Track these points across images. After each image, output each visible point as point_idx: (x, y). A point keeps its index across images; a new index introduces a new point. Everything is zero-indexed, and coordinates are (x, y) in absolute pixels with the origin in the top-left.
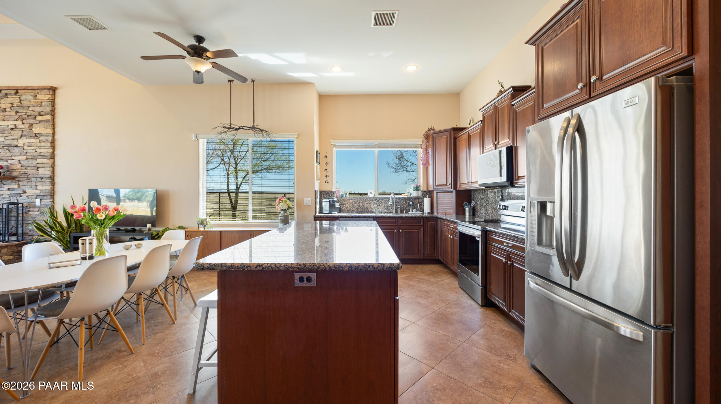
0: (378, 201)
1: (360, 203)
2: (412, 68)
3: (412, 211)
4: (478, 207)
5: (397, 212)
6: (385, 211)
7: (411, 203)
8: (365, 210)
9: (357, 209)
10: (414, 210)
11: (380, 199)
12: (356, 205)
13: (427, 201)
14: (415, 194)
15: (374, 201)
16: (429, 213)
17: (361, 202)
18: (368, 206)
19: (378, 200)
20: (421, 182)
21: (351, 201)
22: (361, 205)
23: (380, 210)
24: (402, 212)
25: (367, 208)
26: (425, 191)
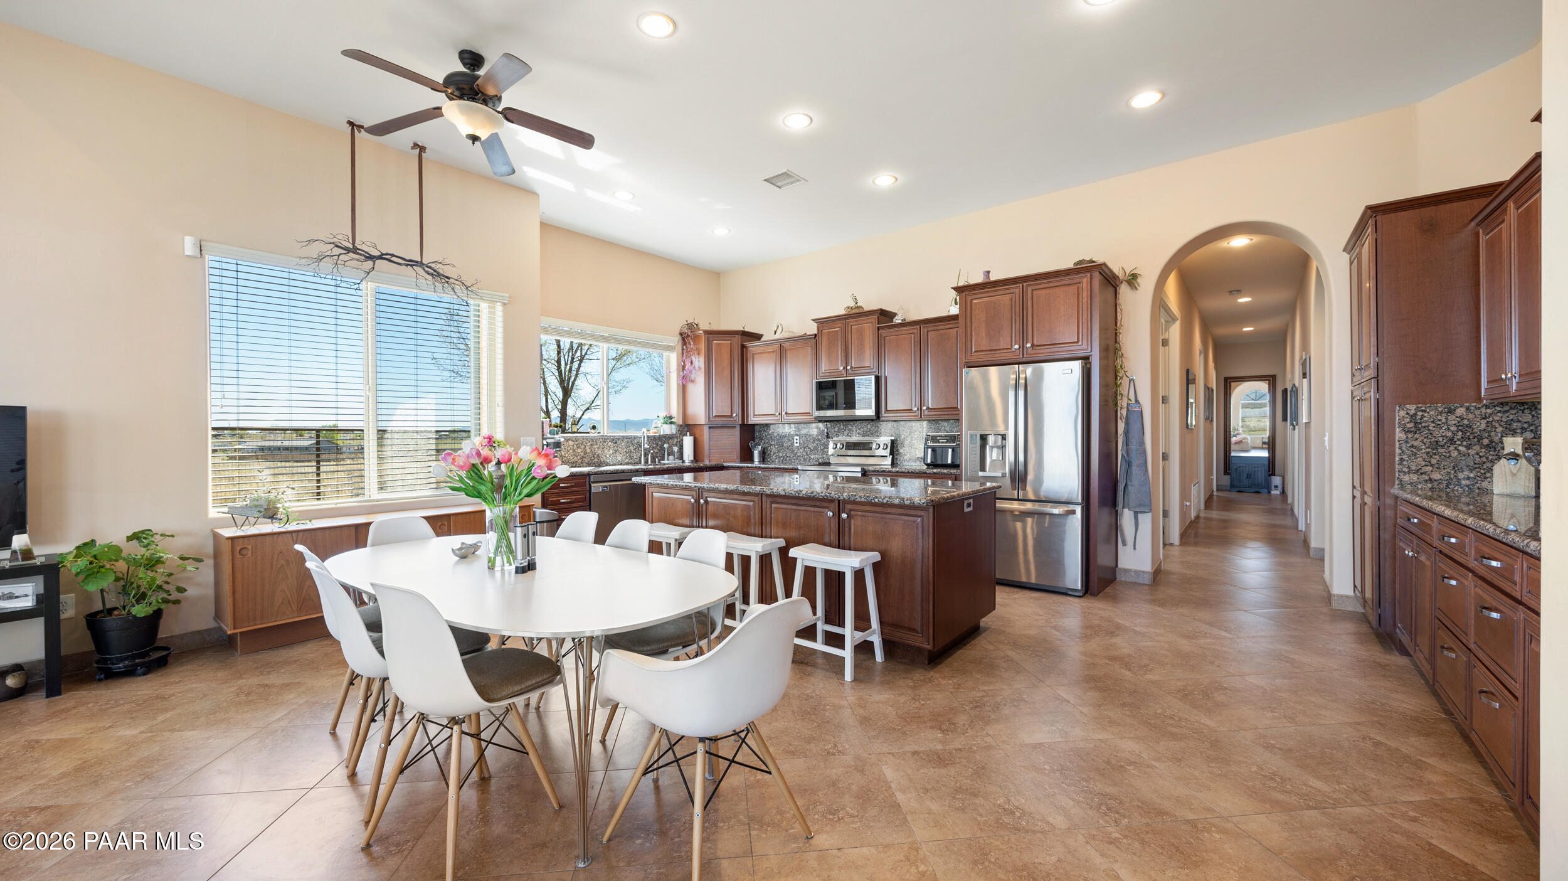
0: (616, 443)
1: (587, 448)
2: (721, 231)
3: (668, 460)
4: (774, 449)
5: (646, 462)
6: (627, 461)
7: (666, 446)
8: (596, 460)
9: (582, 458)
10: (671, 457)
11: (619, 439)
12: (579, 450)
13: (688, 441)
14: (668, 430)
15: (610, 443)
16: (692, 461)
17: (589, 444)
18: (599, 452)
19: (615, 440)
20: (675, 411)
21: (571, 443)
22: (588, 451)
23: (619, 458)
24: (653, 461)
25: (598, 455)
26: (681, 426)
